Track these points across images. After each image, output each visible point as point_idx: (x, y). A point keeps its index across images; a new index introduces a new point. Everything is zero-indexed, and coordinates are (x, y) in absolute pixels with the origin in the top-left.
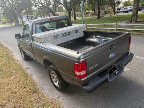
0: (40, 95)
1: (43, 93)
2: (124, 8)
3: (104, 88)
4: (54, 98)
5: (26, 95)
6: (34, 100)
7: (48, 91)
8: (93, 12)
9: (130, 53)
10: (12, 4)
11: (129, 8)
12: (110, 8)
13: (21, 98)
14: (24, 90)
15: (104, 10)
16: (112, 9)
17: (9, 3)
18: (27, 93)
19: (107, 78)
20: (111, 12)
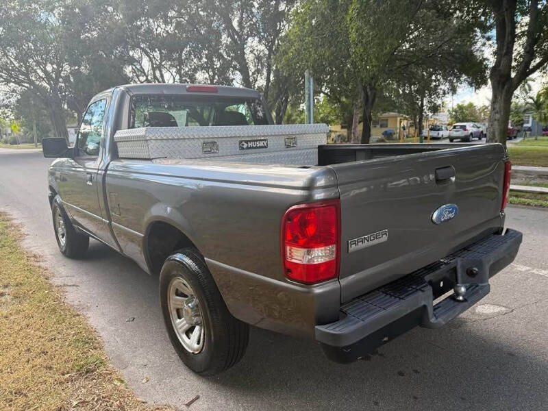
0: (110, 387)
1: (122, 382)
2: (455, 127)
3: (401, 374)
4: (173, 401)
5: (45, 382)
6: (75, 403)
7: (146, 373)
8: (345, 132)
9: (508, 230)
10: (54, 76)
11: (470, 127)
12: (404, 123)
13: (19, 393)
14: (39, 361)
15: (381, 126)
16: (411, 126)
17: (45, 71)
18: (50, 377)
19: (425, 307)
20: (407, 137)
